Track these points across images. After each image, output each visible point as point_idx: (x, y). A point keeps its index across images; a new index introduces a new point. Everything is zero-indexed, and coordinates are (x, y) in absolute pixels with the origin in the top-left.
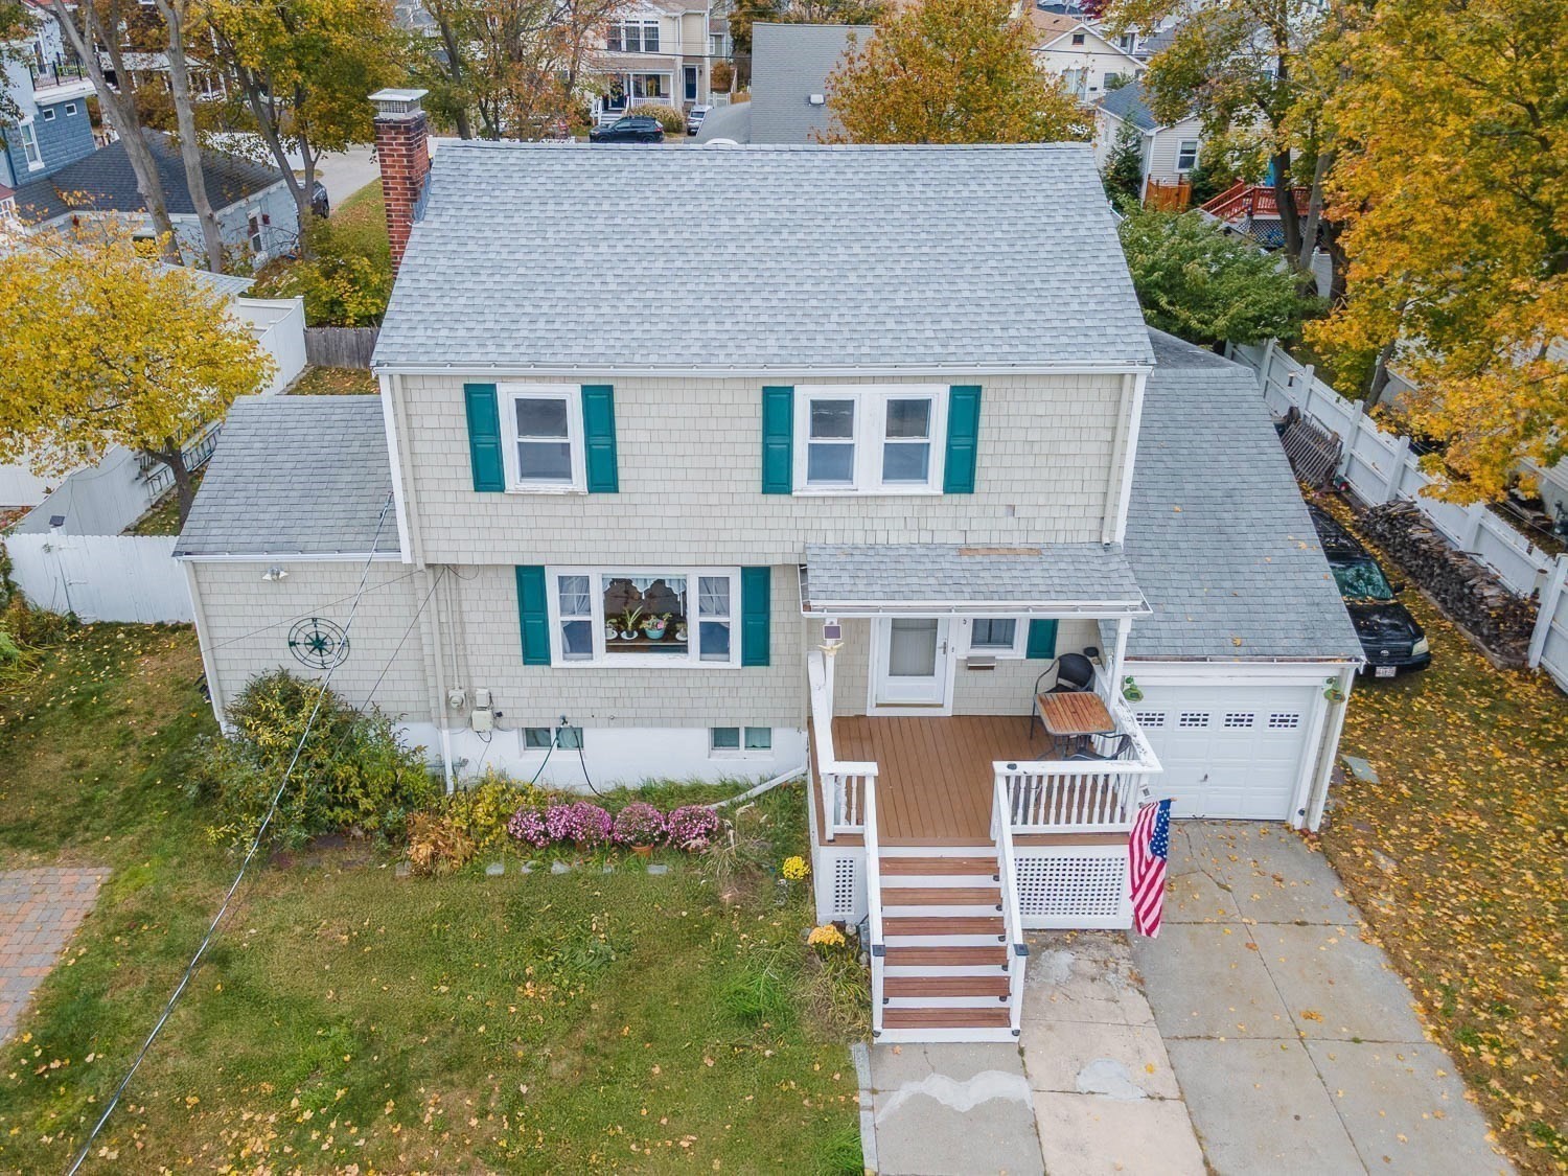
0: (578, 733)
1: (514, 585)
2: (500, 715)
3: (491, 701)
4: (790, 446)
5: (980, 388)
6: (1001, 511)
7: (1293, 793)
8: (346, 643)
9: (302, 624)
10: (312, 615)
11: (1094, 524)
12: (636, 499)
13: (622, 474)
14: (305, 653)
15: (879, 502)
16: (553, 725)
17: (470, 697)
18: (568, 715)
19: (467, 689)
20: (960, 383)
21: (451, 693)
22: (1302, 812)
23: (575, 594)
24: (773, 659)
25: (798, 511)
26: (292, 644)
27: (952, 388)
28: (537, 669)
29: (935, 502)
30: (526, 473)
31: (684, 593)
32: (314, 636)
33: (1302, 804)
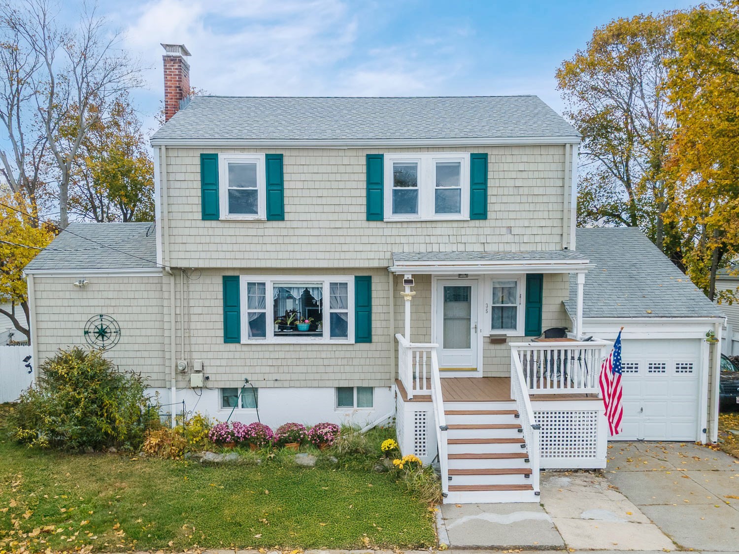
0: (255, 390)
1: (221, 288)
2: (207, 378)
3: (203, 368)
4: (382, 190)
5: (486, 154)
6: (504, 231)
7: (697, 420)
8: (118, 332)
9: (93, 319)
10: (100, 312)
11: (557, 239)
12: (295, 225)
13: (287, 209)
14: (93, 339)
15: (434, 225)
16: (239, 385)
17: (190, 365)
18: (249, 379)
19: (189, 360)
20: (476, 151)
21: (179, 362)
22: (705, 431)
23: (257, 295)
24: (374, 338)
25: (387, 232)
26: (86, 333)
27: (472, 154)
28: (232, 346)
29: (466, 225)
30: (232, 210)
31: (321, 300)
32: (100, 327)
33: (704, 425)
